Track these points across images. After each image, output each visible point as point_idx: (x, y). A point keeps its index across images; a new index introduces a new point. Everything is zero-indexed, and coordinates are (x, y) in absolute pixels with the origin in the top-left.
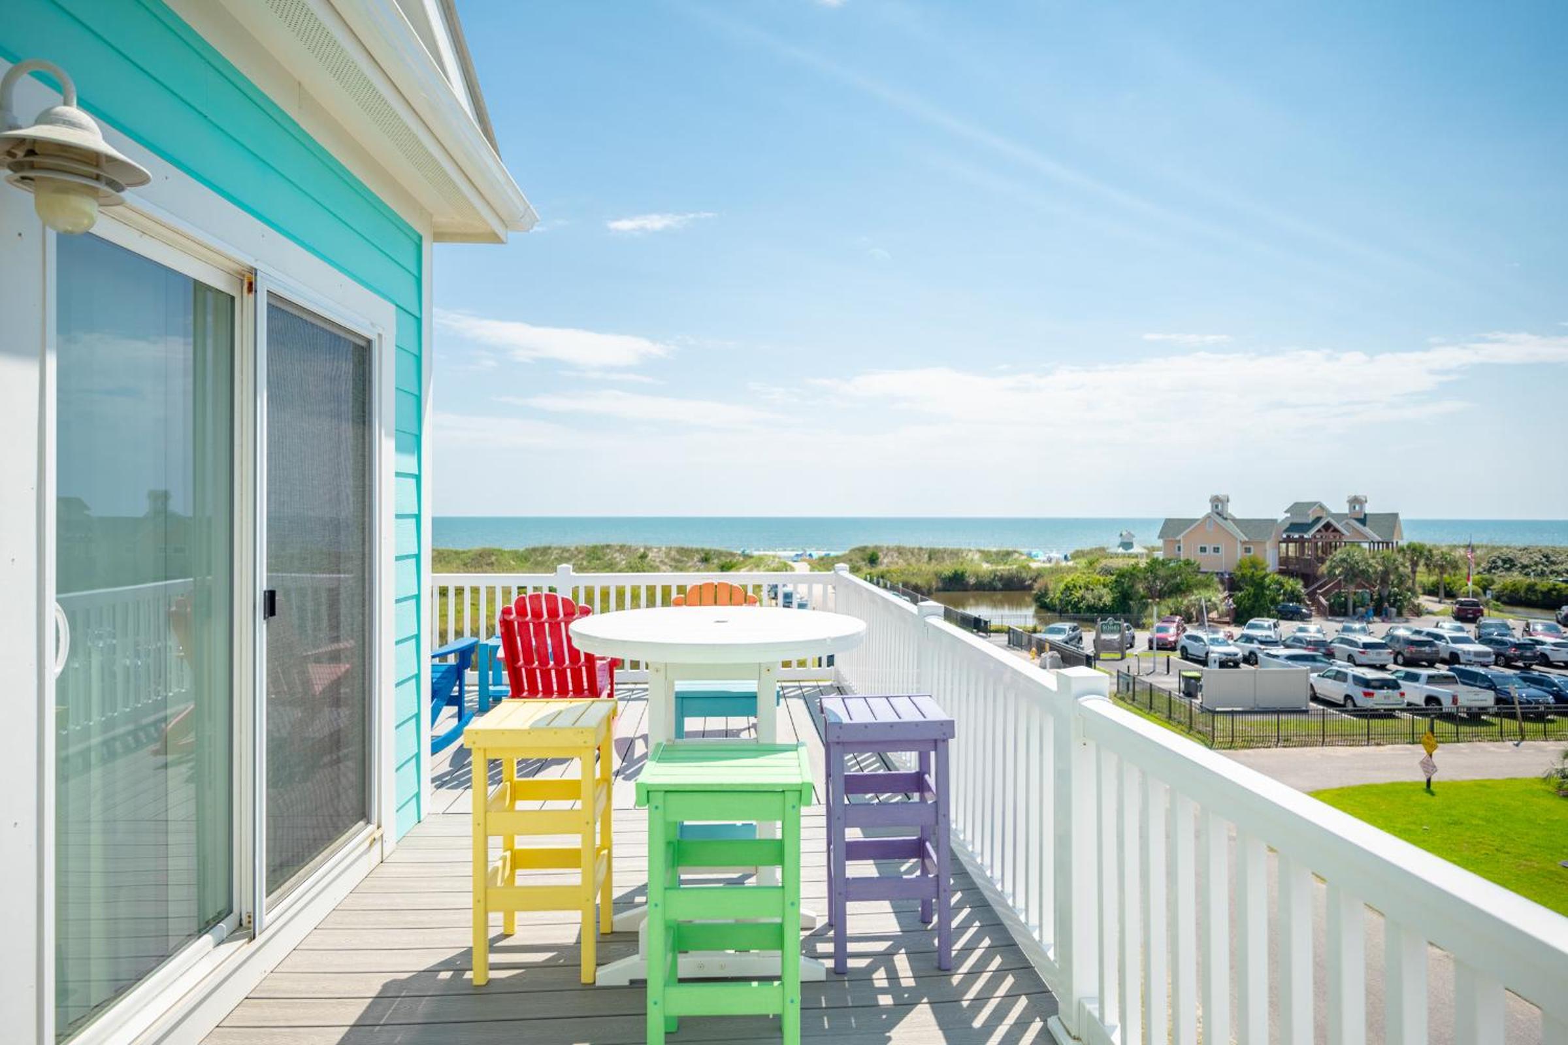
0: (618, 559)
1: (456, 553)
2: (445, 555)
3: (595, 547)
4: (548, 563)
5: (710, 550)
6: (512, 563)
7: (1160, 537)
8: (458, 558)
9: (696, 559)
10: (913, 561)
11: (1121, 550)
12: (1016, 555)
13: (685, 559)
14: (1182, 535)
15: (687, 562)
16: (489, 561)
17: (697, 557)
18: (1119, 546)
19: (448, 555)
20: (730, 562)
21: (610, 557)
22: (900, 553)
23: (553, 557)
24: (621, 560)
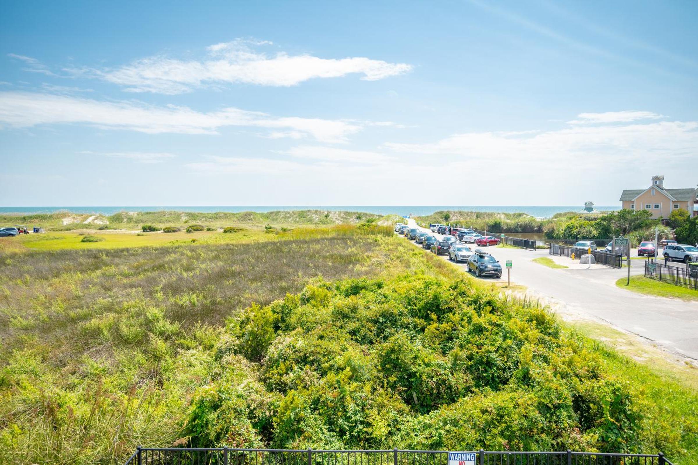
0: (314, 217)
1: (233, 214)
2: (228, 215)
3: (302, 211)
4: (280, 218)
5: (361, 213)
6: (262, 219)
7: (620, 201)
8: (235, 216)
10: (469, 218)
11: (586, 212)
12: (524, 216)
13: (348, 217)
14: (635, 198)
15: (350, 219)
16: (250, 218)
17: (354, 217)
18: (585, 210)
19: (230, 215)
20: (372, 219)
21: (310, 216)
22: (461, 215)
23: (281, 216)
24: (316, 218)
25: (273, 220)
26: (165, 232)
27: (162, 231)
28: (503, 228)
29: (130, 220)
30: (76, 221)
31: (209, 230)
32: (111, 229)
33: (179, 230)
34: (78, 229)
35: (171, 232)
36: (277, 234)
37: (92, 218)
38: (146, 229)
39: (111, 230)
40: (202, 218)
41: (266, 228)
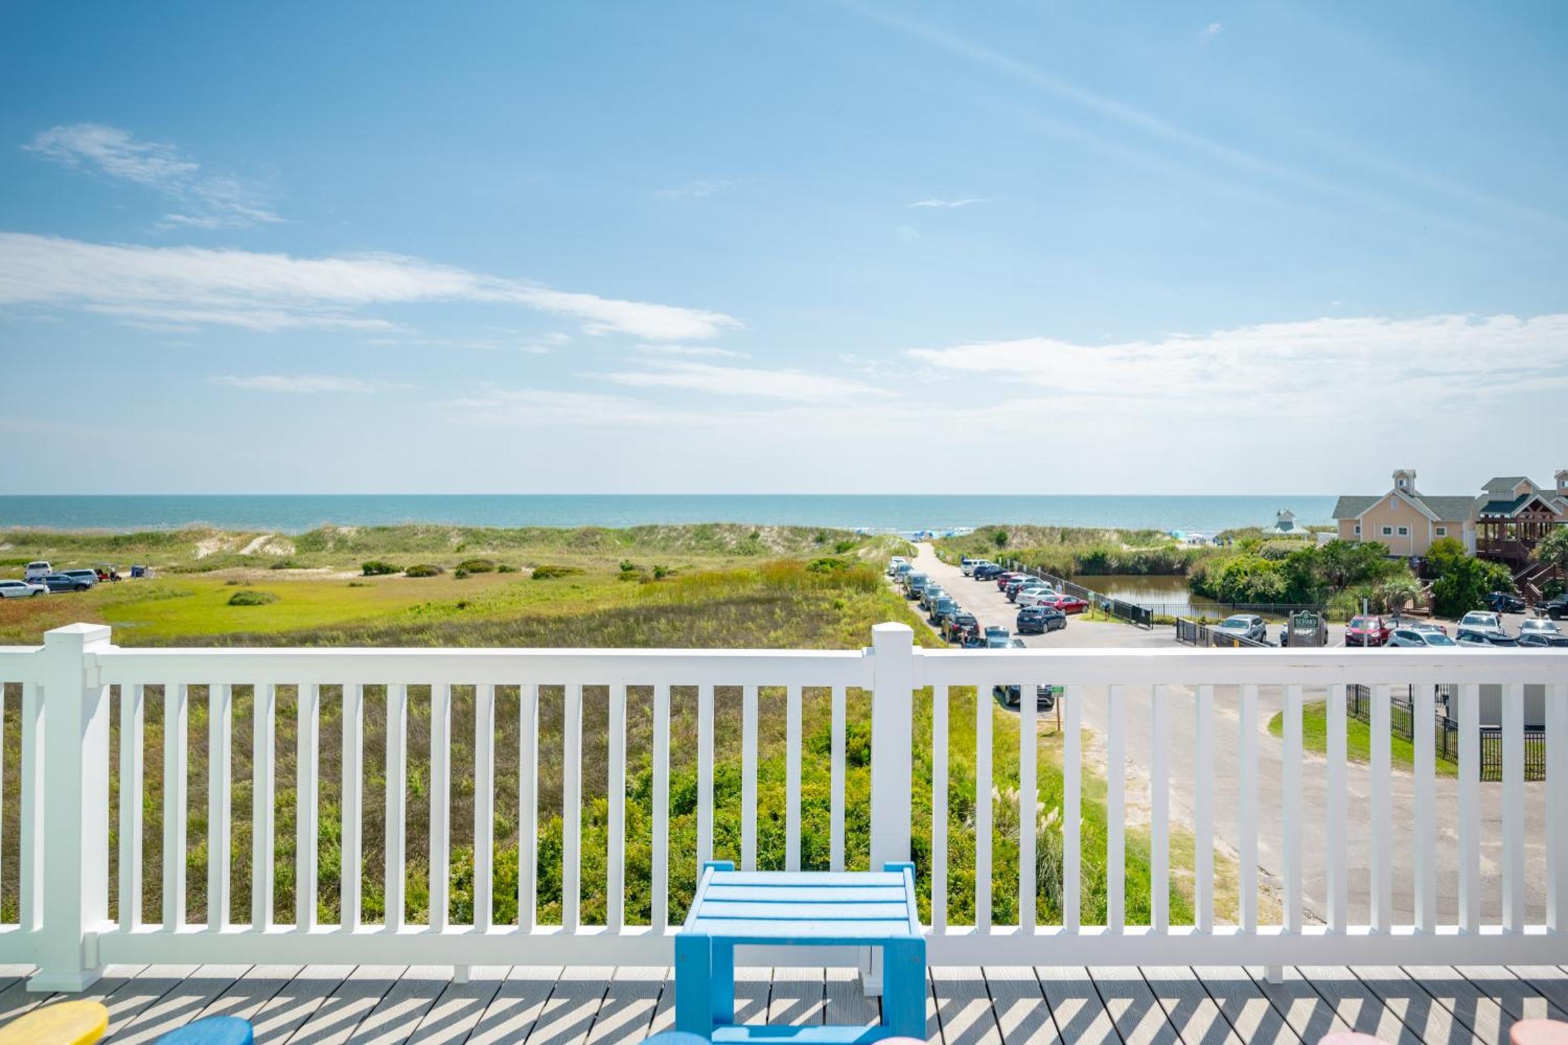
0: (728, 539)
1: (560, 532)
2: (549, 534)
3: (704, 526)
4: (655, 543)
5: (825, 530)
6: (618, 542)
7: (1334, 517)
8: (562, 537)
9: (810, 539)
10: (1044, 542)
11: (1279, 531)
12: (1159, 536)
13: (798, 538)
14: (1362, 514)
15: (801, 542)
16: (594, 541)
17: (811, 538)
18: (1276, 527)
19: (552, 535)
20: (847, 542)
21: (719, 536)
22: (1030, 533)
23: (660, 537)
24: (732, 541)
25: (644, 543)
26: (411, 576)
27: (404, 574)
28: (1109, 566)
29: (341, 543)
30: (225, 547)
31: (503, 570)
32: (299, 567)
33: (441, 571)
34: (227, 567)
35: (422, 575)
36: (644, 581)
37: (262, 539)
38: (370, 569)
39: (296, 571)
40: (494, 540)
41: (623, 567)
